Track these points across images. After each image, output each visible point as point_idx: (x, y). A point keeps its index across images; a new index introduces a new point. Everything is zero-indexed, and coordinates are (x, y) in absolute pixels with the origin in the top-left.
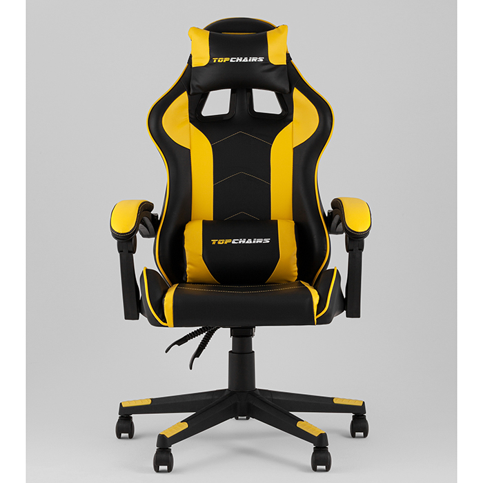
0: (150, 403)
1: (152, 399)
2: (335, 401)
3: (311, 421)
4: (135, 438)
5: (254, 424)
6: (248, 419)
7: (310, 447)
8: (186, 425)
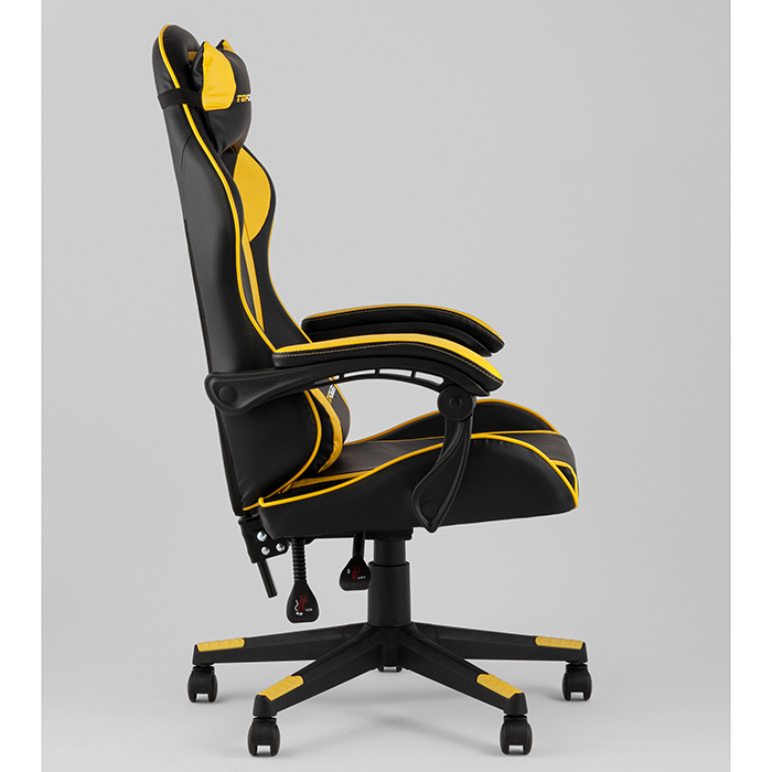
0: (242, 645)
1: (245, 639)
2: (539, 643)
3: (500, 674)
4: (218, 702)
5: (409, 679)
6: (399, 670)
7: (499, 716)
8: (299, 681)
